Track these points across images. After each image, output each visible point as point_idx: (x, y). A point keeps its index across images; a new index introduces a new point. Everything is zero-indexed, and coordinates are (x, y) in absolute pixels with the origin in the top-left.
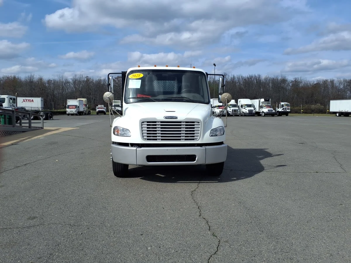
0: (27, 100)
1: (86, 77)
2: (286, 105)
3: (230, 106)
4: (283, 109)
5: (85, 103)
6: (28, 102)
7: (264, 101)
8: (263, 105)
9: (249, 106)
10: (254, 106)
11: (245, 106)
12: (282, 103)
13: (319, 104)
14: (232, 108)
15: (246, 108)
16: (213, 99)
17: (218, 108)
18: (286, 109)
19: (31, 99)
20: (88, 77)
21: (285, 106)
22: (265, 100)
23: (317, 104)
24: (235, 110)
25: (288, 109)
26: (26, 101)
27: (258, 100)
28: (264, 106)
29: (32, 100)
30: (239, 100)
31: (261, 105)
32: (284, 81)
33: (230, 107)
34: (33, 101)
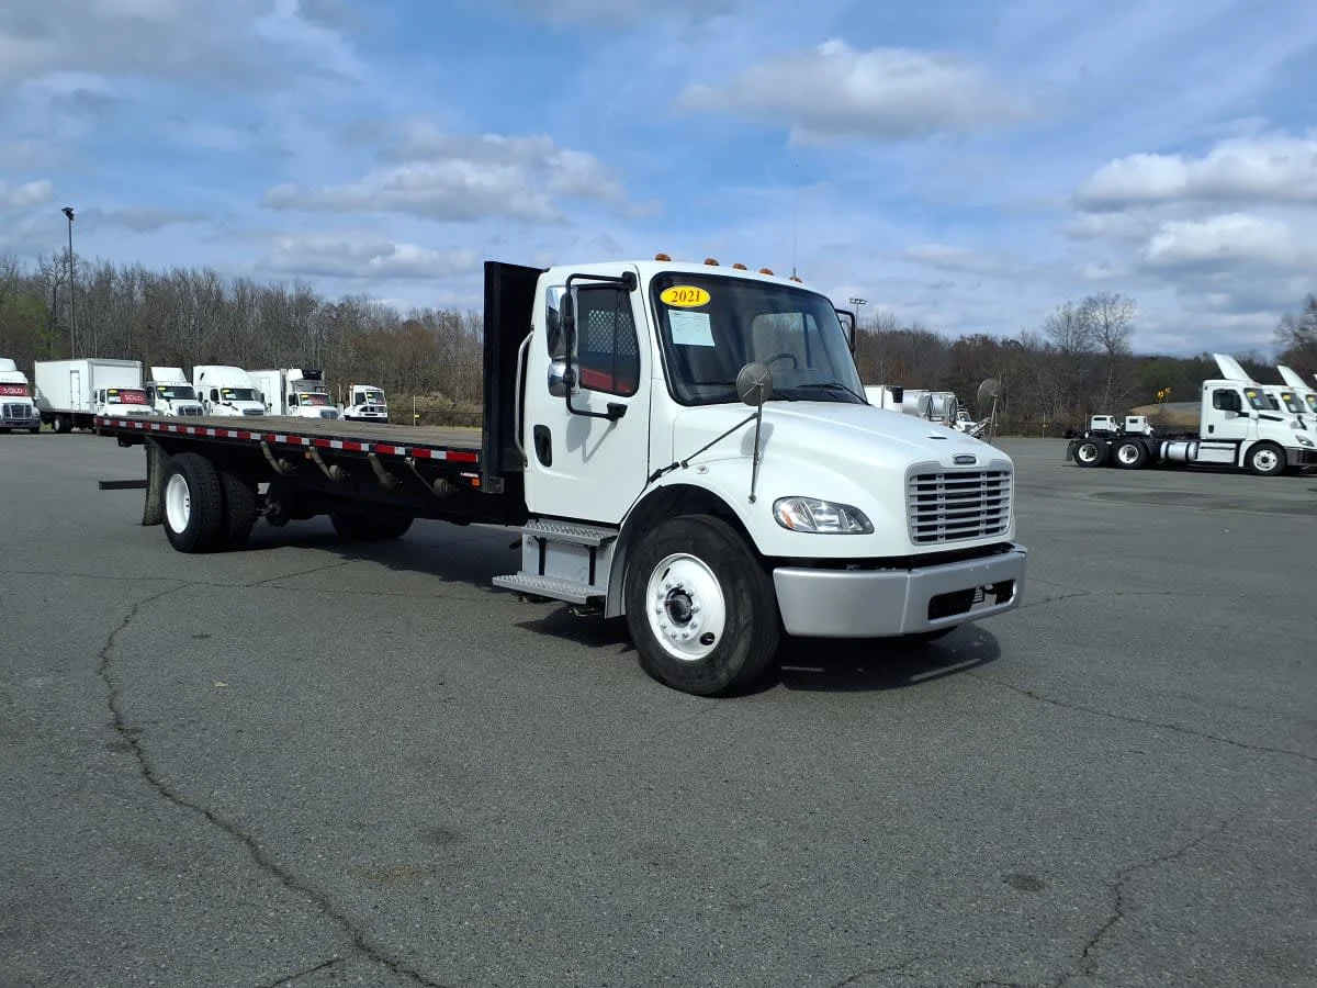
2: (374, 395)
3: (165, 394)
4: (362, 410)
7: (302, 377)
8: (298, 394)
9: (245, 394)
10: (263, 395)
11: (228, 396)
12: (358, 389)
13: (439, 394)
14: (177, 404)
15: (234, 403)
16: (89, 362)
17: (118, 399)
18: (372, 409)
21: (371, 400)
22: (307, 376)
23: (435, 394)
24: (191, 411)
25: (381, 410)
27: (278, 372)
28: (304, 399)
30: (198, 370)
31: (289, 392)
32: (305, 303)
33: (168, 399)
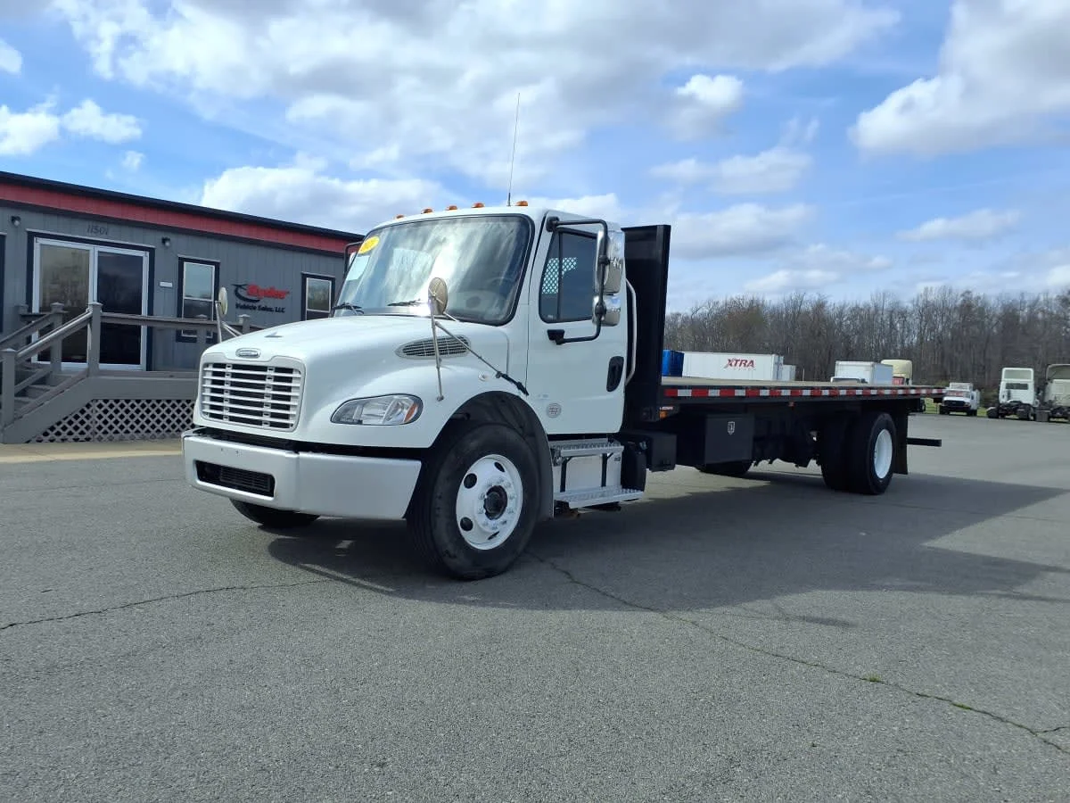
0: (739, 363)
1: (963, 295)
5: (903, 375)
6: (740, 365)
19: (748, 357)
20: (968, 292)
26: (736, 365)
29: (752, 362)
34: (752, 366)
